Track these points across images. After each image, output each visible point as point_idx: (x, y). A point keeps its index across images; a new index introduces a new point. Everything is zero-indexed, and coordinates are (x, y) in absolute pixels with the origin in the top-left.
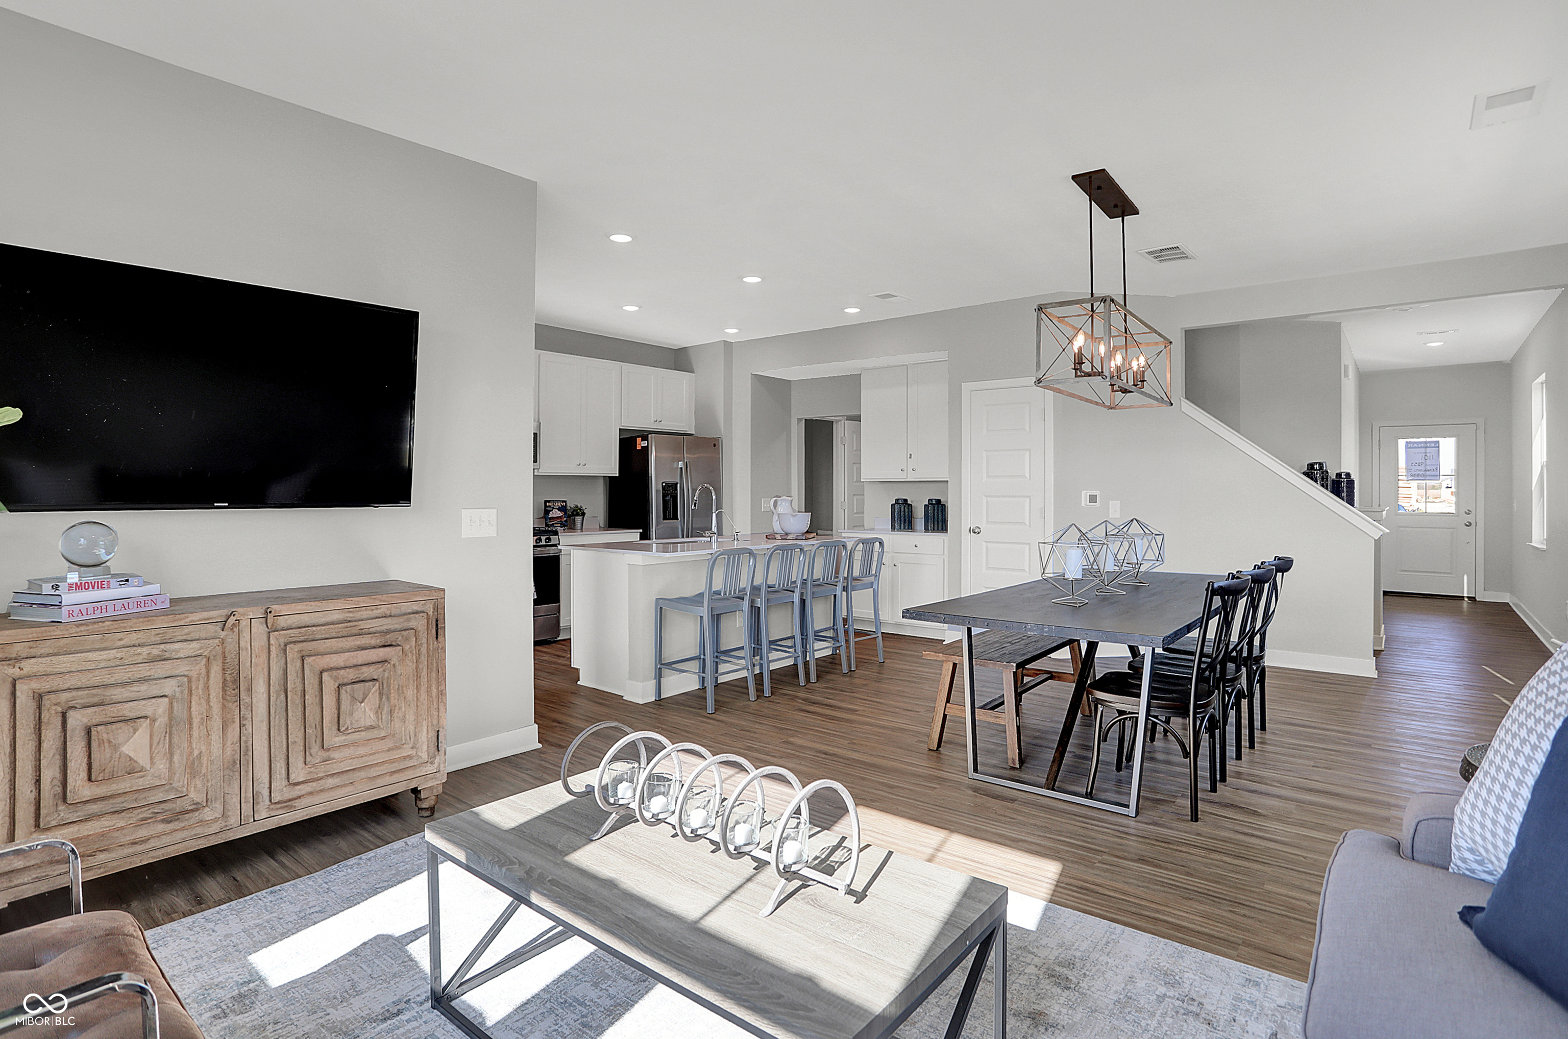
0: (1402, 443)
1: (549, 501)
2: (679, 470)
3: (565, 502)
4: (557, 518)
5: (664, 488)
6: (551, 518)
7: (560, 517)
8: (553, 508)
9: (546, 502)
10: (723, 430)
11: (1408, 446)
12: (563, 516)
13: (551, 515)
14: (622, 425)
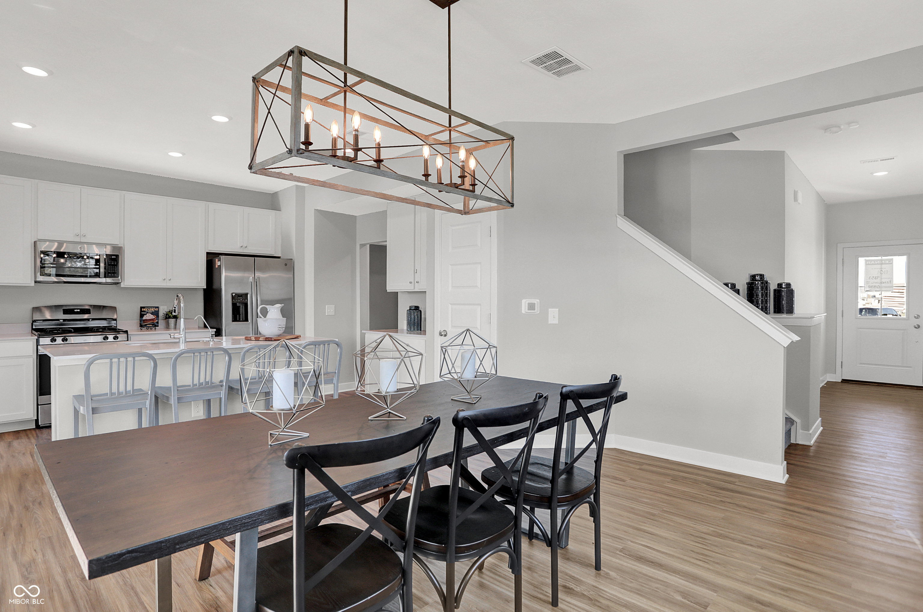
0: (862, 261)
1: (144, 308)
2: (251, 283)
3: (158, 307)
4: (150, 320)
5: (233, 297)
6: (144, 320)
7: (153, 320)
8: (147, 313)
9: (141, 308)
10: (295, 253)
11: (867, 263)
12: (155, 319)
13: (145, 318)
14: (208, 249)
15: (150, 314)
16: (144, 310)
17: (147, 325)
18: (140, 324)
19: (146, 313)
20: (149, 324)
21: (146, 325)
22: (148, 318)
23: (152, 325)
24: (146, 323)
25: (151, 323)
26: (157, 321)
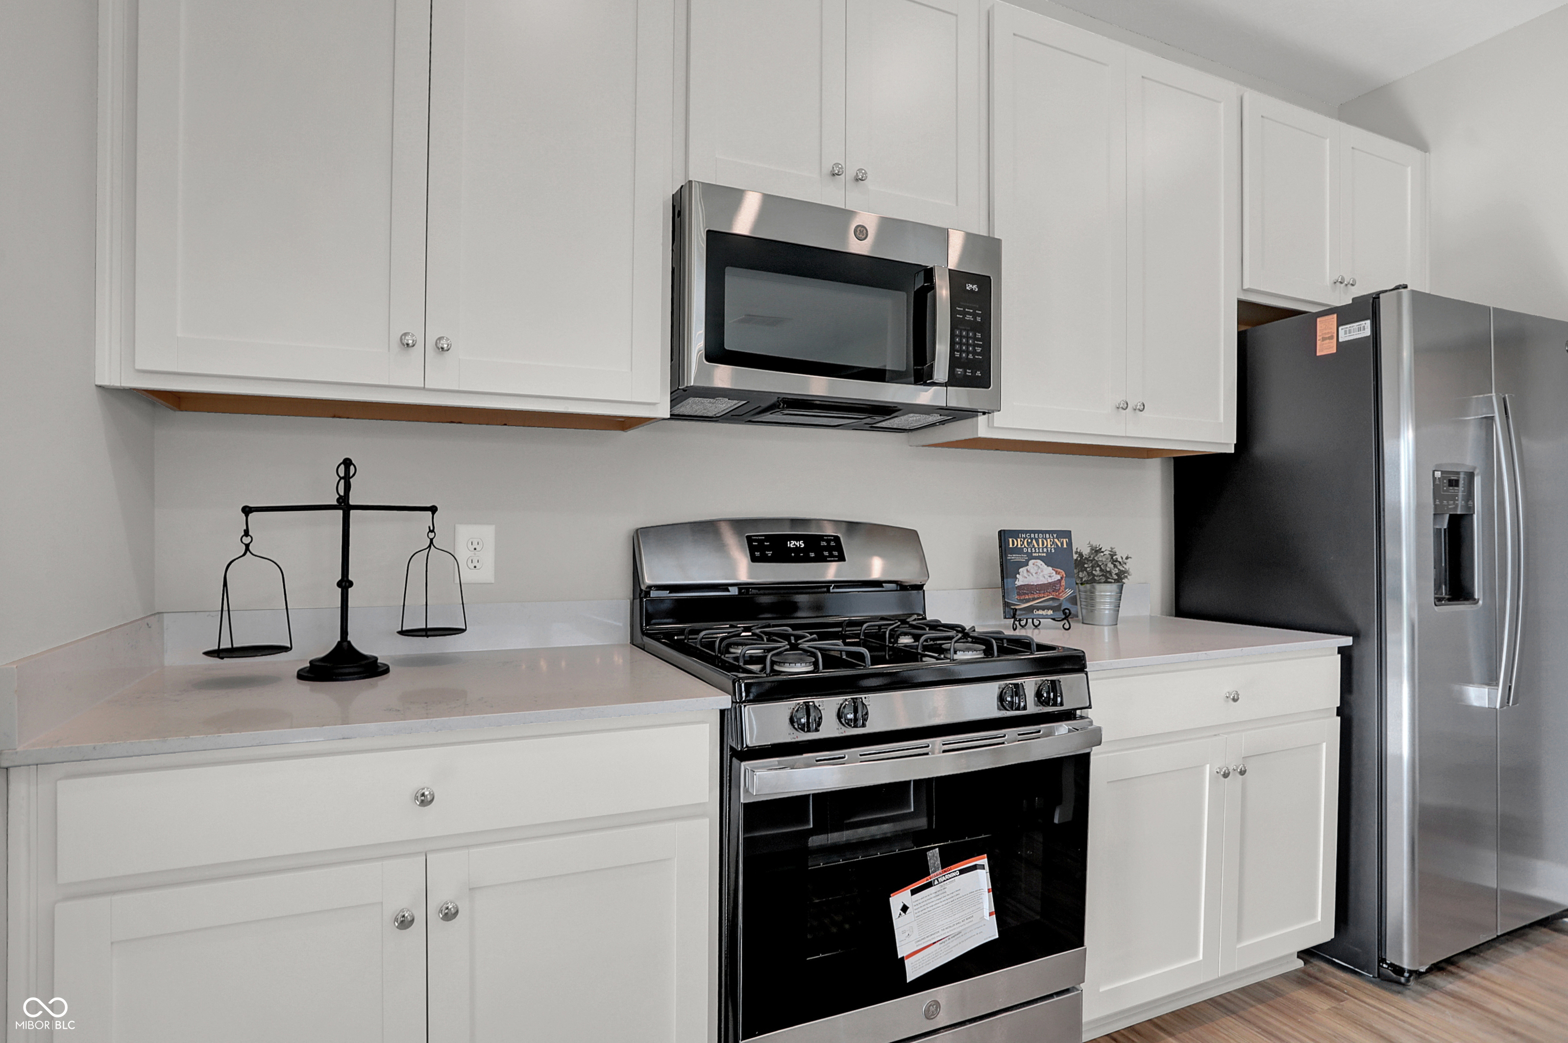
1: (1015, 534)
3: (1069, 534)
4: (1044, 587)
5: (1436, 489)
6: (1022, 591)
7: (1053, 586)
8: (1031, 557)
9: (1003, 536)
12: (1063, 583)
13: (1024, 578)
14: (1245, 287)
15: (1039, 562)
16: (1018, 543)
17: (1036, 612)
18: (1006, 605)
19: (1025, 557)
20: (1043, 608)
21: (1031, 609)
22: (1034, 580)
23: (1053, 608)
24: (1028, 601)
25: (1050, 603)
26: (1069, 592)
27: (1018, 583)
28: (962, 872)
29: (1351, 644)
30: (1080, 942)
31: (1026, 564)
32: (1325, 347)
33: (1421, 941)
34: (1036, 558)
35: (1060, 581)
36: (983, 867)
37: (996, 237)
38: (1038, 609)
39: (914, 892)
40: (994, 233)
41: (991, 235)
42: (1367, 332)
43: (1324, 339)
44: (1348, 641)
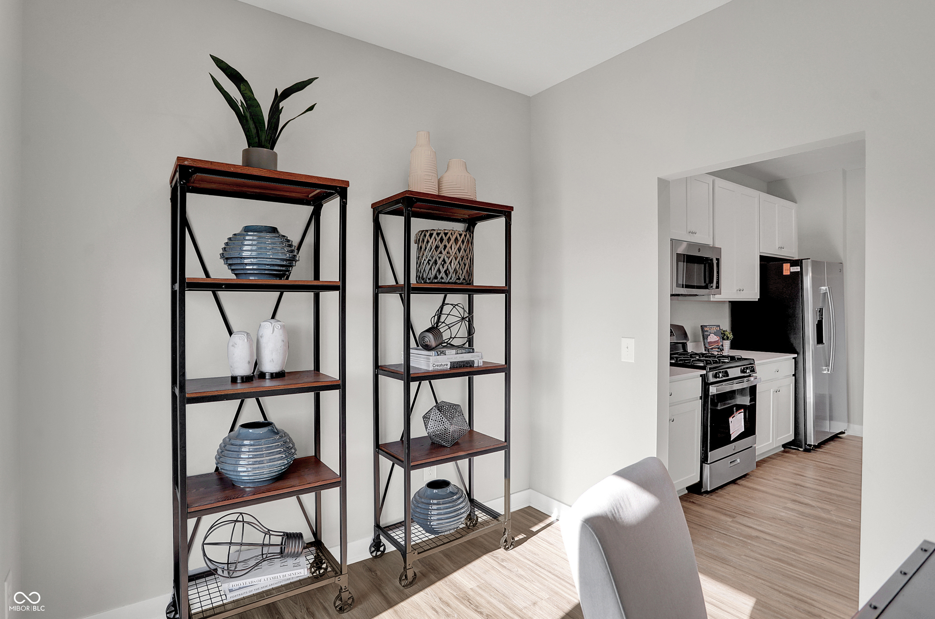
1: (706, 326)
3: (719, 326)
4: (715, 342)
6: (709, 343)
9: (702, 327)
10: (842, 256)
12: (719, 341)
13: (709, 339)
14: (761, 251)
15: (713, 335)
16: (706, 329)
19: (709, 333)
20: (715, 348)
21: (712, 349)
22: (712, 340)
24: (711, 346)
25: (717, 347)
26: (721, 343)
27: (708, 341)
28: (739, 413)
29: (797, 356)
30: (754, 433)
31: (710, 335)
32: (786, 272)
33: (816, 439)
34: (712, 333)
35: (718, 340)
36: (742, 412)
37: (716, 246)
38: (714, 348)
39: (733, 418)
40: (715, 245)
41: (714, 246)
42: (799, 270)
43: (786, 270)
44: (796, 355)
